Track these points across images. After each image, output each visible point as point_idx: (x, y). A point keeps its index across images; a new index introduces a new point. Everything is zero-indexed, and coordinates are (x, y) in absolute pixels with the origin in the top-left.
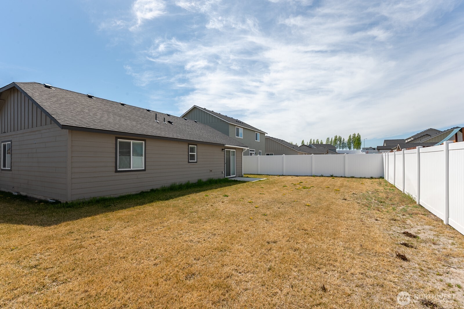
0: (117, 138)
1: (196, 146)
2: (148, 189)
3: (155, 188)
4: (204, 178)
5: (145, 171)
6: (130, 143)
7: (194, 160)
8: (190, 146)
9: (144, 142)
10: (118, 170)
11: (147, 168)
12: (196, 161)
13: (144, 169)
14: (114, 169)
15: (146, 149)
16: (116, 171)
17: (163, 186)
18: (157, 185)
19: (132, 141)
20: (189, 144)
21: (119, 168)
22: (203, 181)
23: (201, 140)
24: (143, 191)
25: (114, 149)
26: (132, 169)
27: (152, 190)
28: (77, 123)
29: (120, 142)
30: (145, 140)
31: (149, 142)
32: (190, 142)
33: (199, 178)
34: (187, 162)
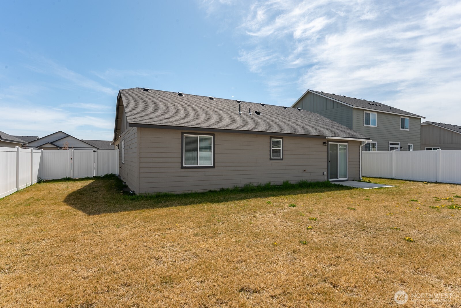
0: (183, 133)
1: (281, 140)
2: (218, 188)
3: (225, 187)
4: (293, 180)
5: (214, 168)
6: (197, 138)
7: (279, 156)
8: (272, 139)
9: (212, 136)
10: (184, 166)
11: (216, 165)
12: (281, 158)
13: (212, 165)
14: (180, 165)
15: (215, 144)
16: (182, 167)
17: (235, 186)
18: (228, 185)
19: (199, 136)
20: (271, 137)
21: (185, 164)
22: (292, 183)
23: (289, 132)
24: (212, 190)
25: (180, 144)
26: (198, 165)
27: (222, 190)
28: (144, 121)
29: (186, 137)
30: (214, 135)
31: (218, 137)
32: (272, 135)
33: (285, 179)
34: (269, 159)
